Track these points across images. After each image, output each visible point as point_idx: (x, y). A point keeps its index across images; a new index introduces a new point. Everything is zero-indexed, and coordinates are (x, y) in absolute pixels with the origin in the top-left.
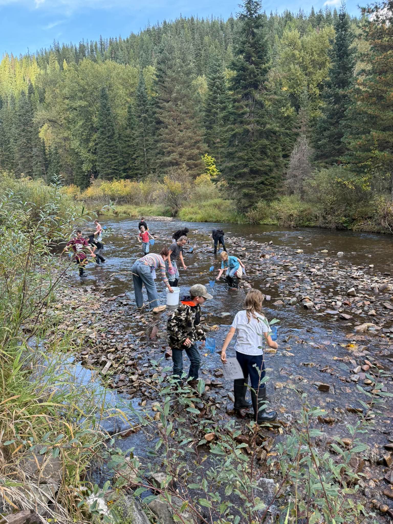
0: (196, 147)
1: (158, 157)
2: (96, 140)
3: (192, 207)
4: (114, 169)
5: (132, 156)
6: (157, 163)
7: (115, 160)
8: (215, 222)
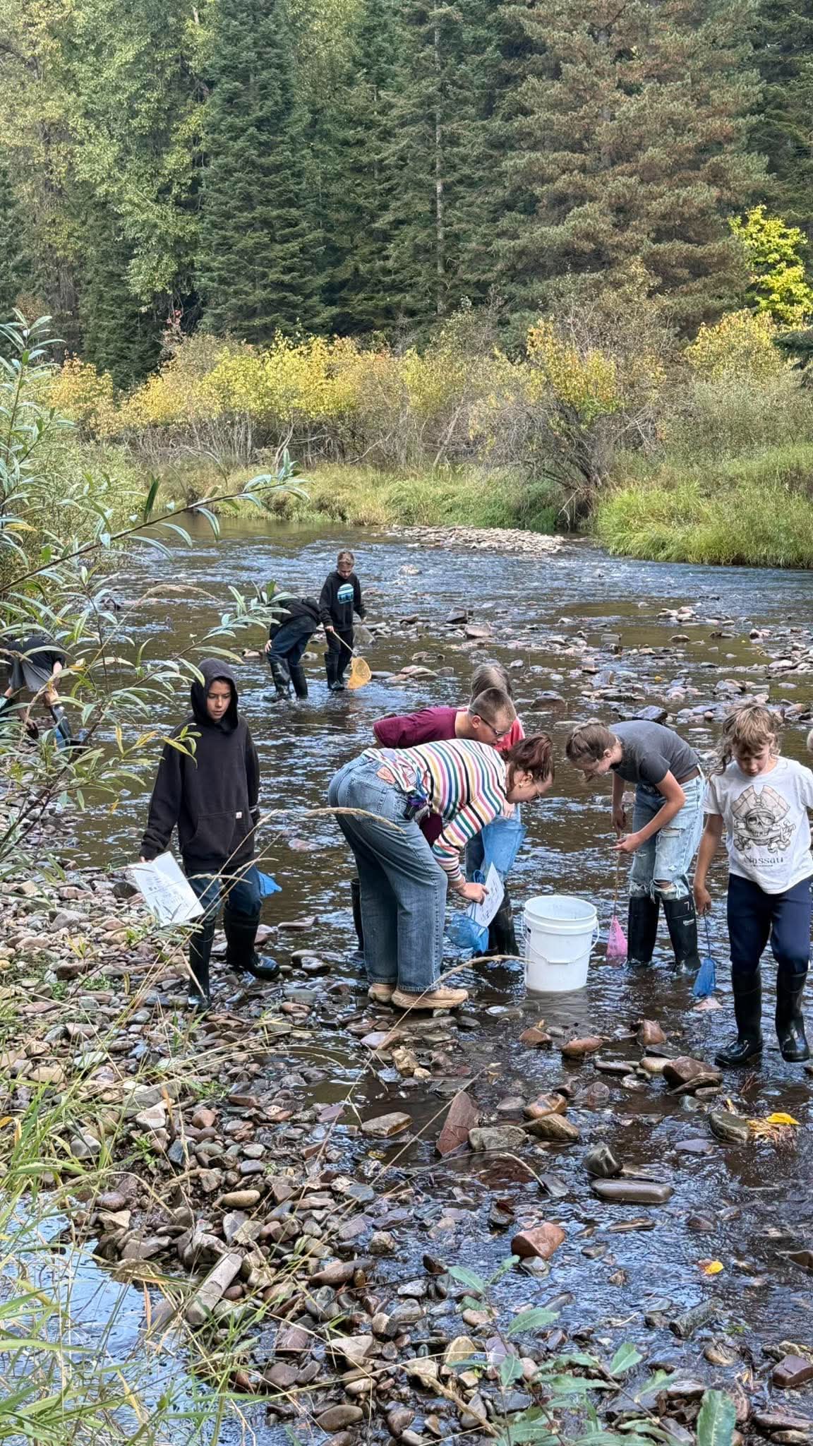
0: (705, 169)
1: (504, 223)
2: (196, 140)
3: (669, 486)
4: (279, 285)
5: (374, 218)
6: (494, 256)
7: (285, 240)
8: (788, 566)
